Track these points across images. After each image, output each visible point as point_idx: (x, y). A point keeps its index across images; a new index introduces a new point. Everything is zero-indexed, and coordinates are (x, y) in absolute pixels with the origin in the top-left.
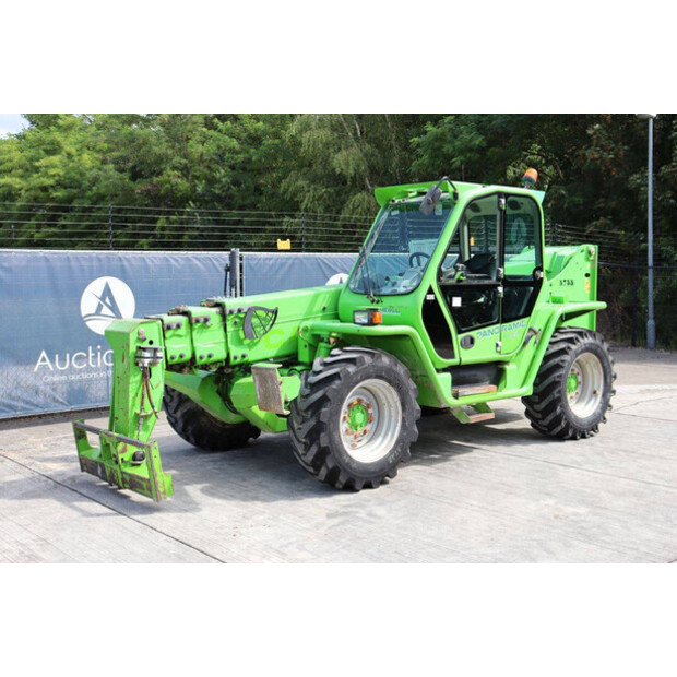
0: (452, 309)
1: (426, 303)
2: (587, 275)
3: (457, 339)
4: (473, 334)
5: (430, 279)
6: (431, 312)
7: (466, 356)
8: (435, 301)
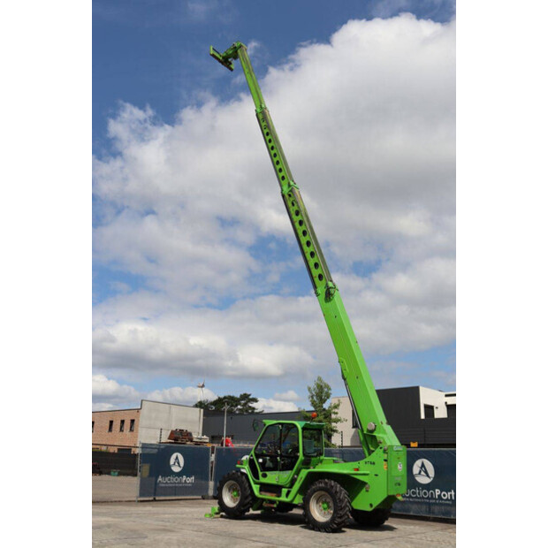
0: (259, 463)
1: (250, 460)
2: (385, 460)
3: (260, 473)
4: (267, 473)
5: (252, 452)
6: (251, 463)
7: (262, 480)
8: (253, 459)
